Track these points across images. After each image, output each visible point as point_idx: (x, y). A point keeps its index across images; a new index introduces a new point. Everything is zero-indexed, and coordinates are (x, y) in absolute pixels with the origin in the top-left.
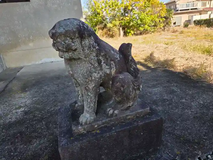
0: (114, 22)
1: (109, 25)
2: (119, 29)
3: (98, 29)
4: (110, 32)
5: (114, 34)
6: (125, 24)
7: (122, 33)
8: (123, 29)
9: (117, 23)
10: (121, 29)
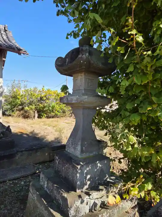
0: (31, 106)
1: (26, 108)
2: (34, 112)
3: (15, 110)
4: (26, 113)
5: (29, 115)
6: (40, 109)
7: (36, 115)
8: (38, 112)
9: (33, 107)
10: (36, 112)
